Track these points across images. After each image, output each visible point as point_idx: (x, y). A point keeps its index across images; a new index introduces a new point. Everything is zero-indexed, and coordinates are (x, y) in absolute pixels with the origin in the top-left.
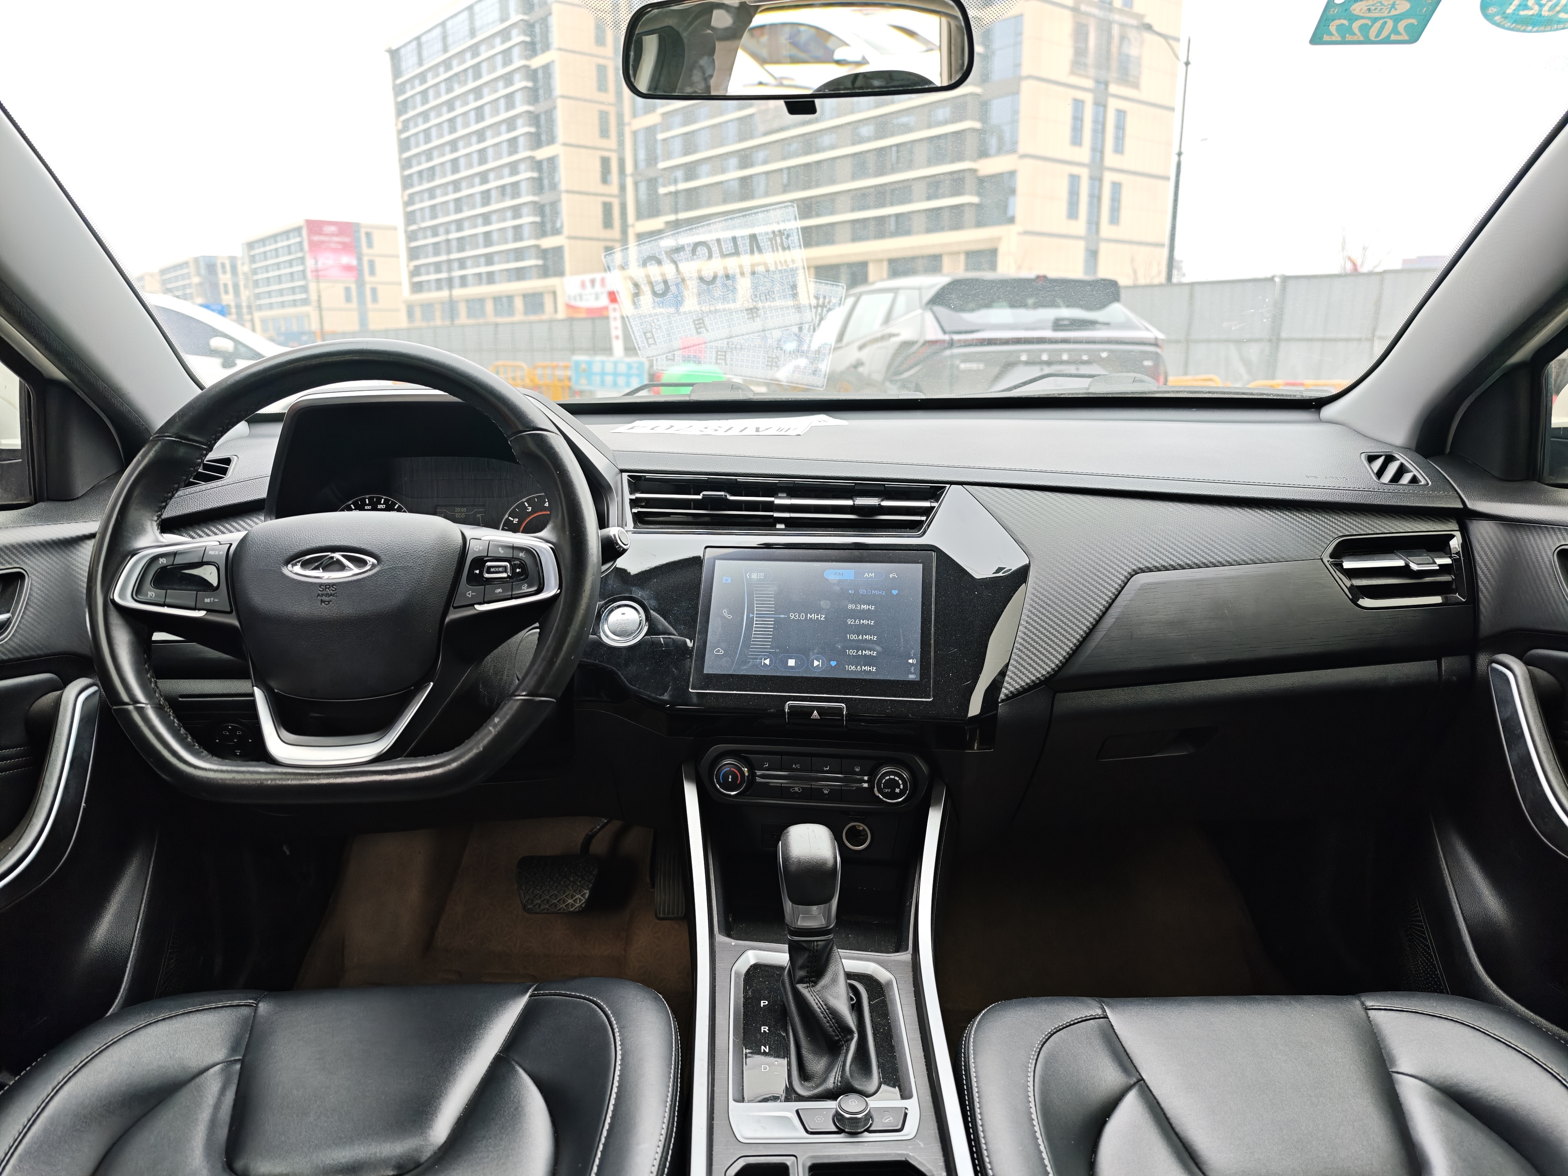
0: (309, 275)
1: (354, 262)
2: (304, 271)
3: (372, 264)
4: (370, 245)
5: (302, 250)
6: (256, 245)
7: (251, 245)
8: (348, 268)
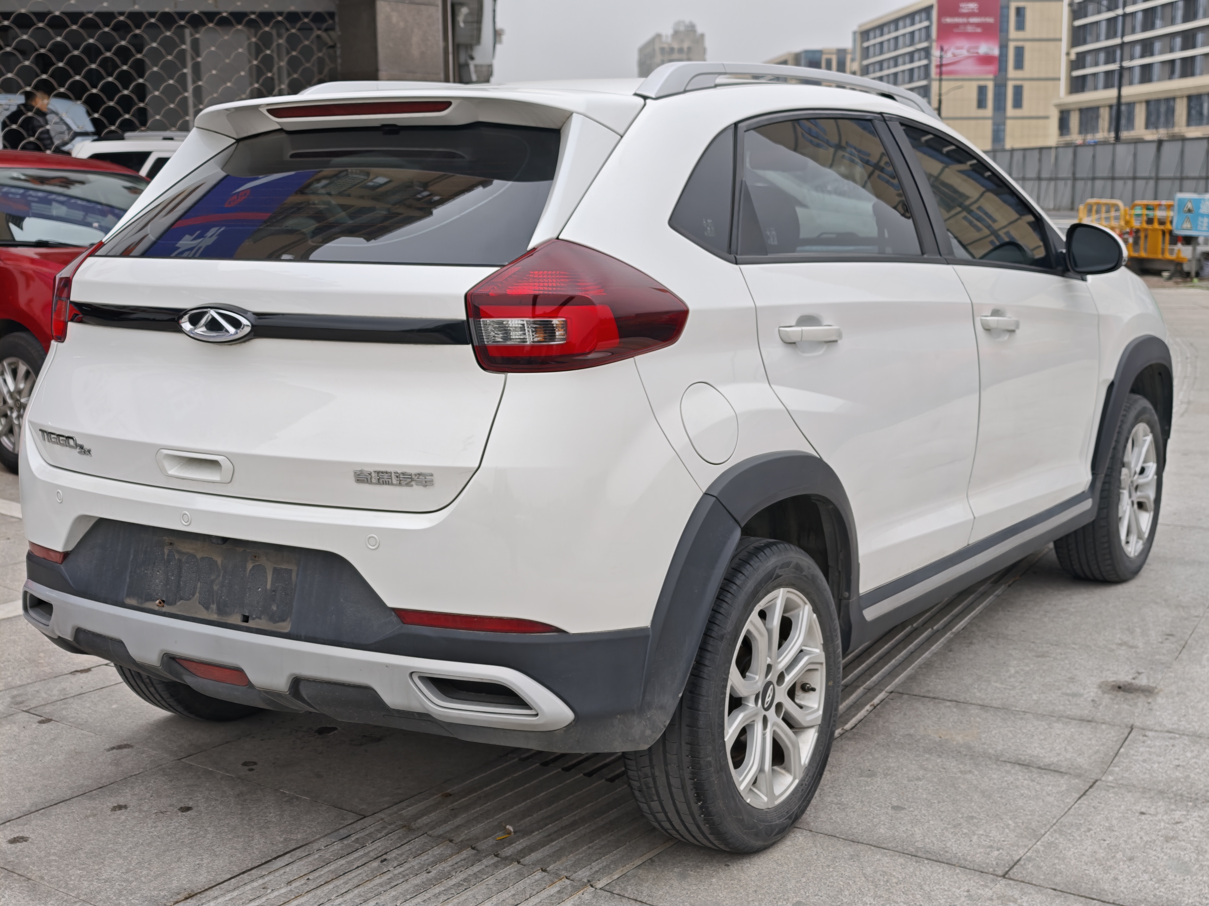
0: (934, 71)
1: (996, 52)
2: (927, 67)
3: (1020, 52)
4: (1020, 26)
5: (928, 37)
6: (872, 35)
7: (865, 34)
8: (986, 60)
